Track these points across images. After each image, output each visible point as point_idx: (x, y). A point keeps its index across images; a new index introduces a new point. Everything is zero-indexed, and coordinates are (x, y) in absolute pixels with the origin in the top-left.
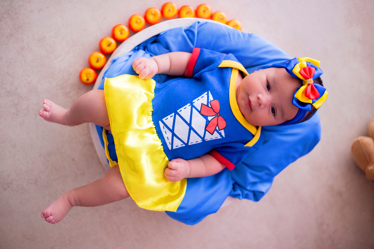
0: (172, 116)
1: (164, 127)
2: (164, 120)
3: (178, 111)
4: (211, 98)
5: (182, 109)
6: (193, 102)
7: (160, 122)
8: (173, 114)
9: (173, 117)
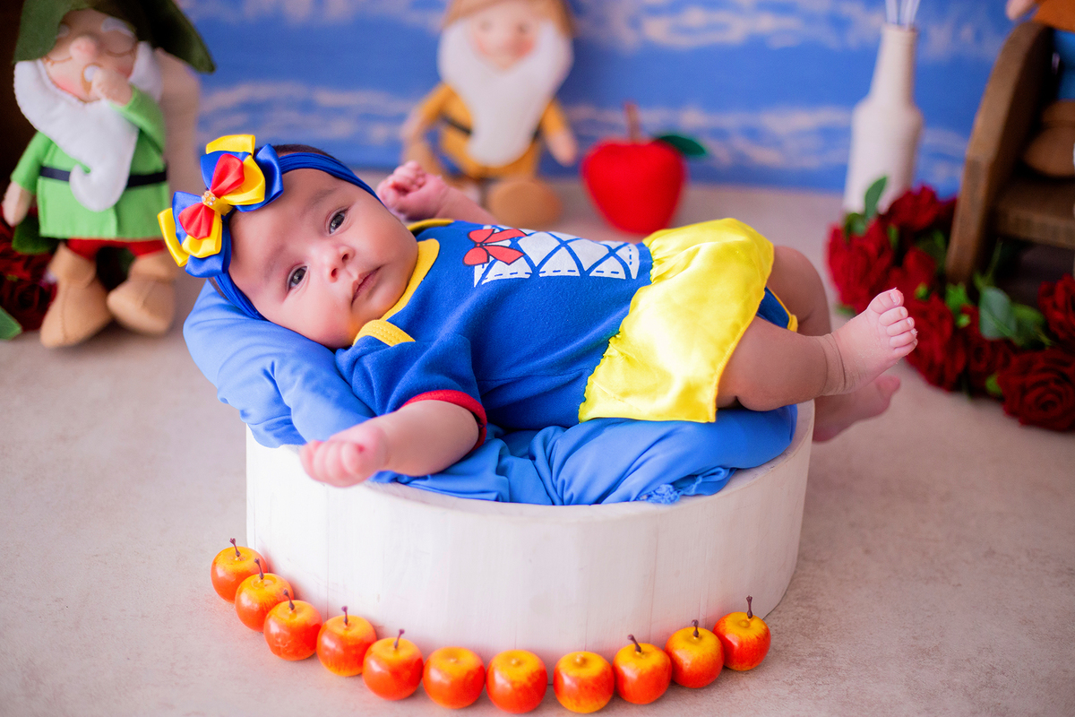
0: (597, 272)
1: (628, 264)
2: (622, 275)
3: (577, 274)
4: (479, 271)
5: (564, 273)
6: (528, 276)
7: (634, 276)
8: (593, 274)
9: (597, 269)
